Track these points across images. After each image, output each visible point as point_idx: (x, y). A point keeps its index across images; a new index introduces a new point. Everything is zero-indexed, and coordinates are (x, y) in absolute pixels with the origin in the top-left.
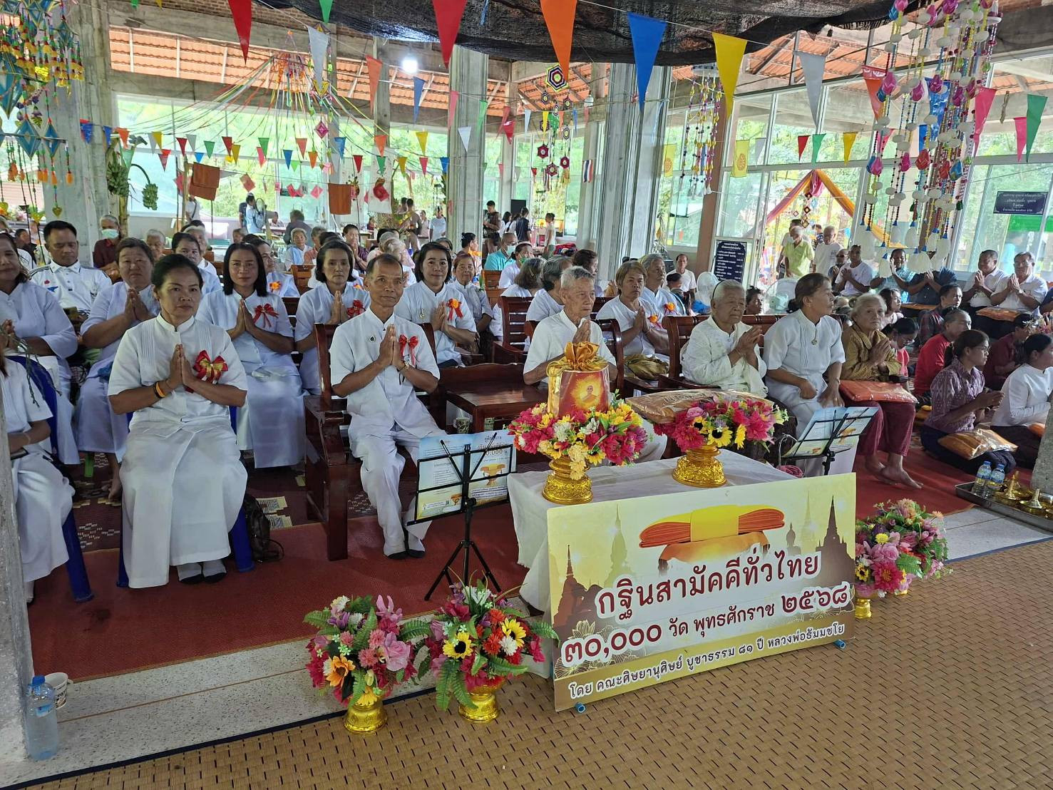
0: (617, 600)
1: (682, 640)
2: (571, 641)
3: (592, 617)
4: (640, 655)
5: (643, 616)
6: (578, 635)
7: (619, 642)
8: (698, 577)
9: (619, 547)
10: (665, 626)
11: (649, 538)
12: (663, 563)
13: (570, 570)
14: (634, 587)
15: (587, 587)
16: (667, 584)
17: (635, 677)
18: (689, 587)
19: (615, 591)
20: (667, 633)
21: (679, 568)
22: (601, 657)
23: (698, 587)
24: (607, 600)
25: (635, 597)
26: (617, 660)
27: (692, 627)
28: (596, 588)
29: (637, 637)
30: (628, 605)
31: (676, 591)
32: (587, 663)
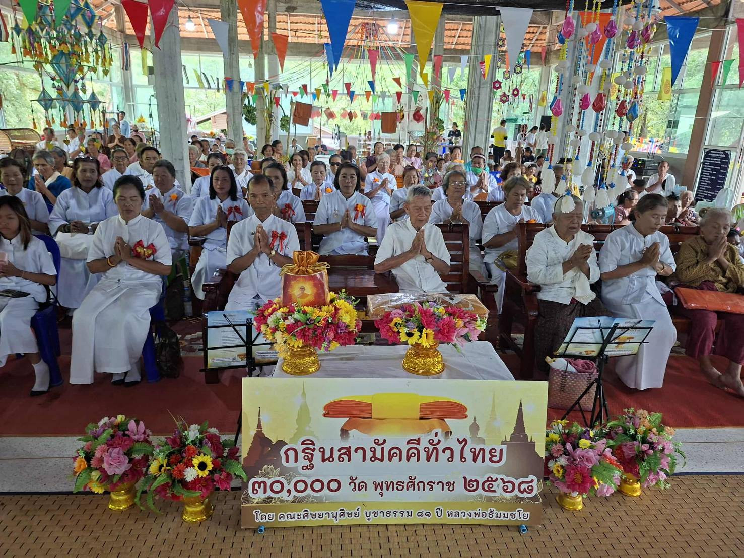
0: (301, 455)
1: (360, 495)
2: (257, 479)
3: (277, 464)
4: (320, 500)
5: (324, 471)
6: (264, 476)
7: (301, 486)
8: (378, 448)
9: (303, 415)
10: (345, 482)
11: (332, 410)
12: (344, 432)
13: (259, 426)
14: (317, 447)
15: (274, 441)
16: (349, 449)
17: (314, 516)
18: (369, 454)
19: (300, 448)
20: (346, 488)
21: (357, 438)
22: (285, 495)
23: (378, 455)
24: (291, 454)
25: (317, 455)
26: (296, 500)
27: (370, 487)
28: (281, 443)
29: (317, 486)
30: (310, 460)
31: (357, 457)
32: (271, 498)
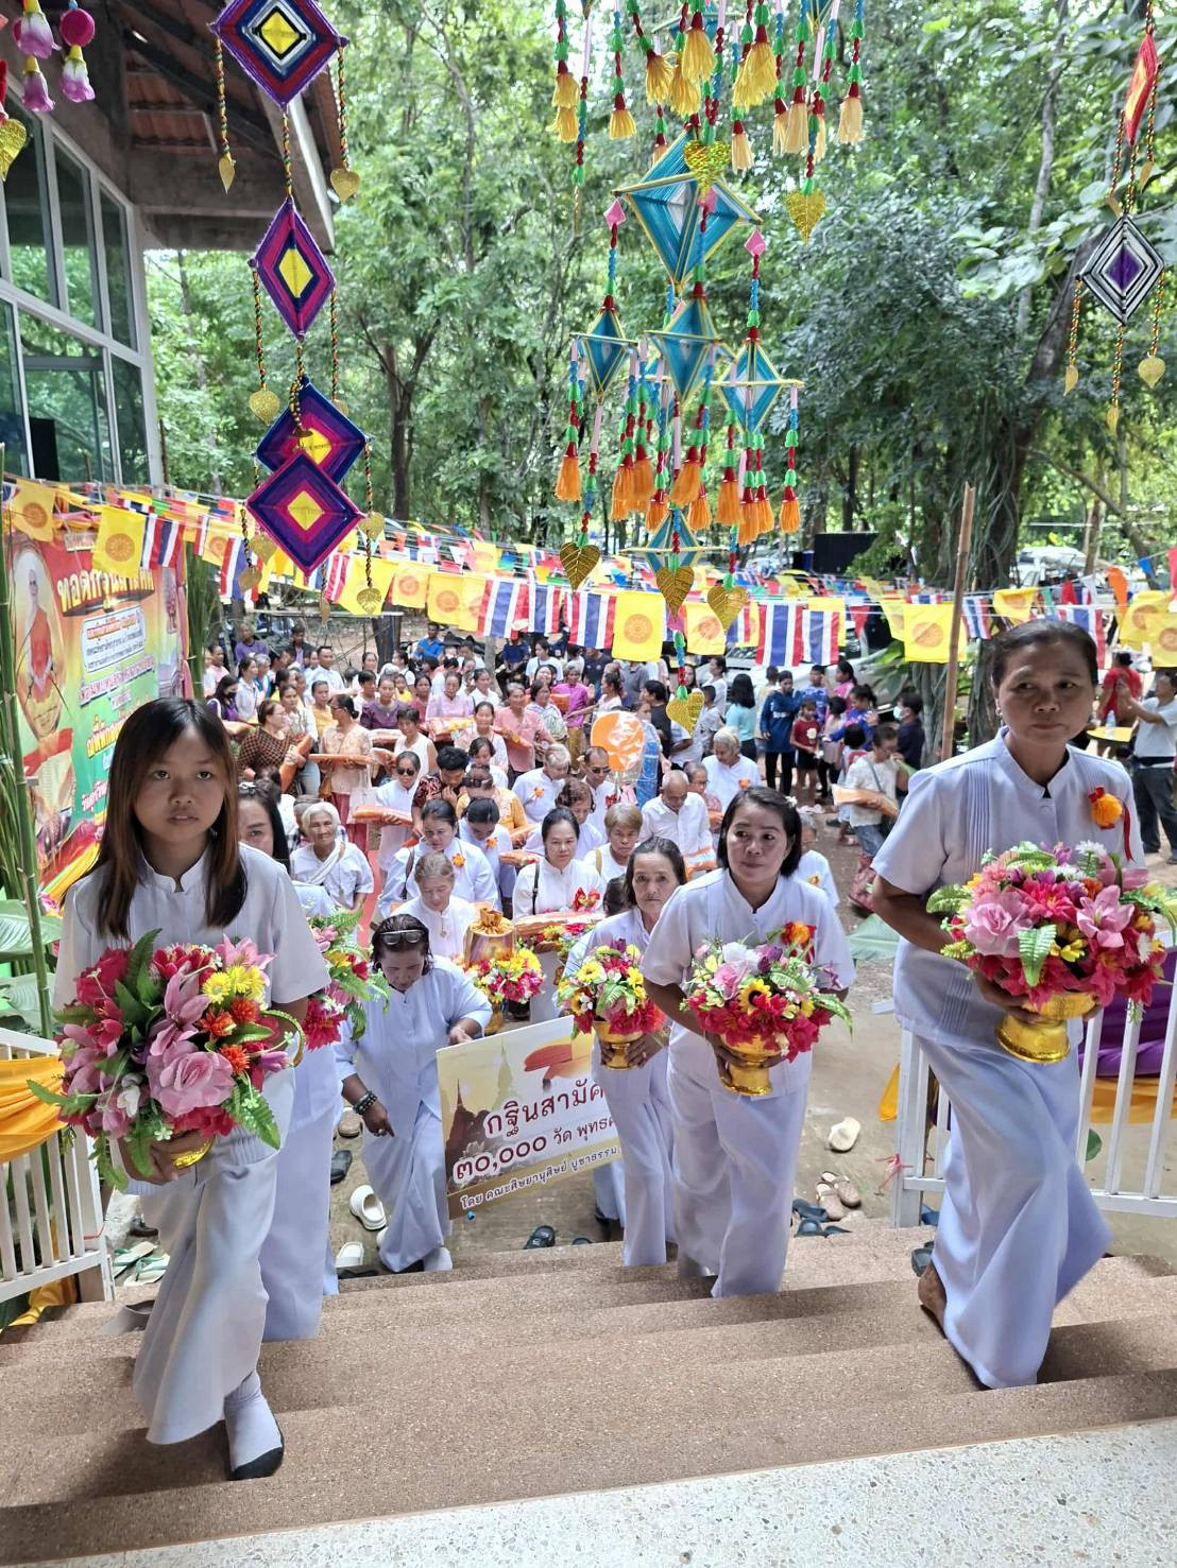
0: (504, 1121)
1: (566, 1147)
2: (462, 1161)
3: (482, 1138)
4: (526, 1164)
5: (528, 1130)
6: (468, 1156)
7: (507, 1155)
8: (580, 1090)
9: (505, 1077)
10: (549, 1137)
11: (532, 1063)
12: (546, 1082)
13: (460, 1101)
14: (520, 1107)
15: (476, 1113)
16: (551, 1100)
17: (521, 1184)
18: (572, 1099)
19: (502, 1113)
20: (552, 1143)
21: (561, 1084)
22: (491, 1171)
23: (581, 1098)
24: (495, 1122)
25: (521, 1116)
26: (504, 1172)
27: (575, 1133)
28: (484, 1114)
29: (523, 1150)
30: (514, 1123)
31: (559, 1105)
32: (477, 1178)
